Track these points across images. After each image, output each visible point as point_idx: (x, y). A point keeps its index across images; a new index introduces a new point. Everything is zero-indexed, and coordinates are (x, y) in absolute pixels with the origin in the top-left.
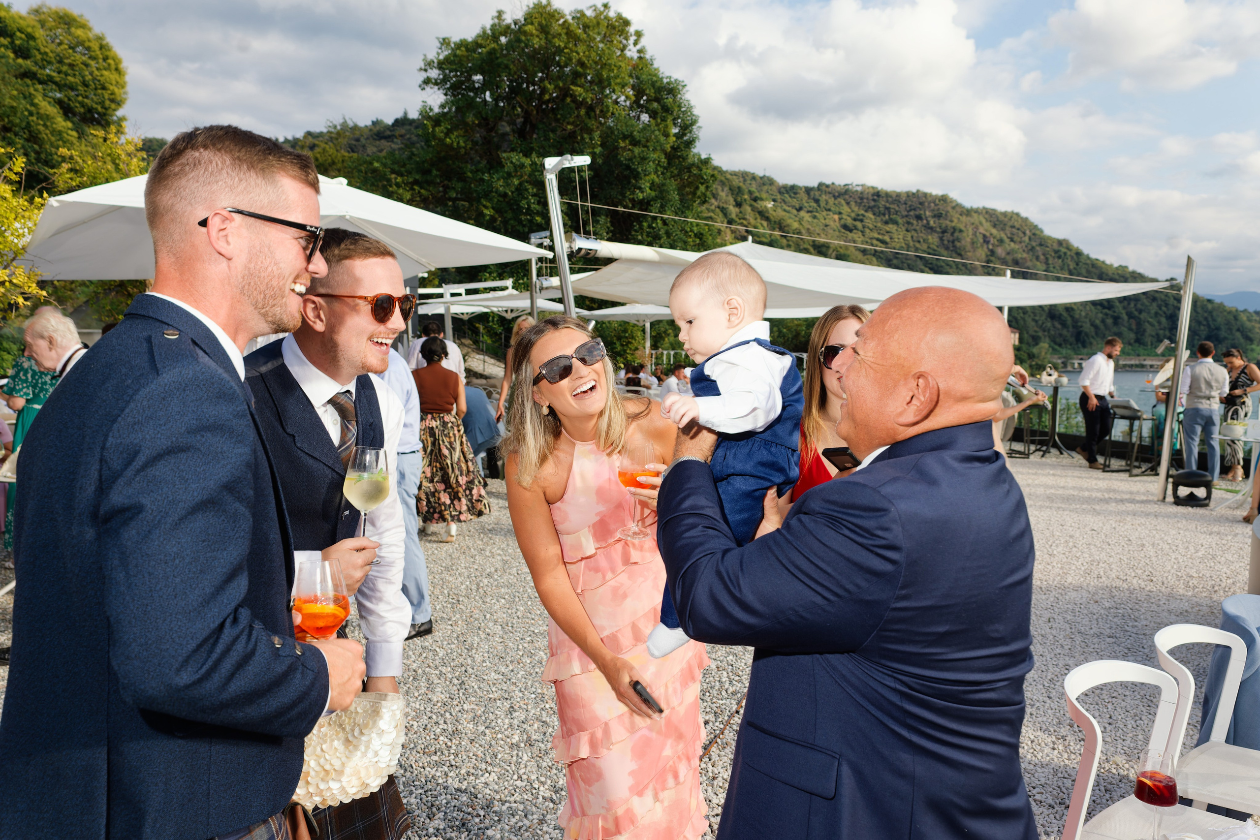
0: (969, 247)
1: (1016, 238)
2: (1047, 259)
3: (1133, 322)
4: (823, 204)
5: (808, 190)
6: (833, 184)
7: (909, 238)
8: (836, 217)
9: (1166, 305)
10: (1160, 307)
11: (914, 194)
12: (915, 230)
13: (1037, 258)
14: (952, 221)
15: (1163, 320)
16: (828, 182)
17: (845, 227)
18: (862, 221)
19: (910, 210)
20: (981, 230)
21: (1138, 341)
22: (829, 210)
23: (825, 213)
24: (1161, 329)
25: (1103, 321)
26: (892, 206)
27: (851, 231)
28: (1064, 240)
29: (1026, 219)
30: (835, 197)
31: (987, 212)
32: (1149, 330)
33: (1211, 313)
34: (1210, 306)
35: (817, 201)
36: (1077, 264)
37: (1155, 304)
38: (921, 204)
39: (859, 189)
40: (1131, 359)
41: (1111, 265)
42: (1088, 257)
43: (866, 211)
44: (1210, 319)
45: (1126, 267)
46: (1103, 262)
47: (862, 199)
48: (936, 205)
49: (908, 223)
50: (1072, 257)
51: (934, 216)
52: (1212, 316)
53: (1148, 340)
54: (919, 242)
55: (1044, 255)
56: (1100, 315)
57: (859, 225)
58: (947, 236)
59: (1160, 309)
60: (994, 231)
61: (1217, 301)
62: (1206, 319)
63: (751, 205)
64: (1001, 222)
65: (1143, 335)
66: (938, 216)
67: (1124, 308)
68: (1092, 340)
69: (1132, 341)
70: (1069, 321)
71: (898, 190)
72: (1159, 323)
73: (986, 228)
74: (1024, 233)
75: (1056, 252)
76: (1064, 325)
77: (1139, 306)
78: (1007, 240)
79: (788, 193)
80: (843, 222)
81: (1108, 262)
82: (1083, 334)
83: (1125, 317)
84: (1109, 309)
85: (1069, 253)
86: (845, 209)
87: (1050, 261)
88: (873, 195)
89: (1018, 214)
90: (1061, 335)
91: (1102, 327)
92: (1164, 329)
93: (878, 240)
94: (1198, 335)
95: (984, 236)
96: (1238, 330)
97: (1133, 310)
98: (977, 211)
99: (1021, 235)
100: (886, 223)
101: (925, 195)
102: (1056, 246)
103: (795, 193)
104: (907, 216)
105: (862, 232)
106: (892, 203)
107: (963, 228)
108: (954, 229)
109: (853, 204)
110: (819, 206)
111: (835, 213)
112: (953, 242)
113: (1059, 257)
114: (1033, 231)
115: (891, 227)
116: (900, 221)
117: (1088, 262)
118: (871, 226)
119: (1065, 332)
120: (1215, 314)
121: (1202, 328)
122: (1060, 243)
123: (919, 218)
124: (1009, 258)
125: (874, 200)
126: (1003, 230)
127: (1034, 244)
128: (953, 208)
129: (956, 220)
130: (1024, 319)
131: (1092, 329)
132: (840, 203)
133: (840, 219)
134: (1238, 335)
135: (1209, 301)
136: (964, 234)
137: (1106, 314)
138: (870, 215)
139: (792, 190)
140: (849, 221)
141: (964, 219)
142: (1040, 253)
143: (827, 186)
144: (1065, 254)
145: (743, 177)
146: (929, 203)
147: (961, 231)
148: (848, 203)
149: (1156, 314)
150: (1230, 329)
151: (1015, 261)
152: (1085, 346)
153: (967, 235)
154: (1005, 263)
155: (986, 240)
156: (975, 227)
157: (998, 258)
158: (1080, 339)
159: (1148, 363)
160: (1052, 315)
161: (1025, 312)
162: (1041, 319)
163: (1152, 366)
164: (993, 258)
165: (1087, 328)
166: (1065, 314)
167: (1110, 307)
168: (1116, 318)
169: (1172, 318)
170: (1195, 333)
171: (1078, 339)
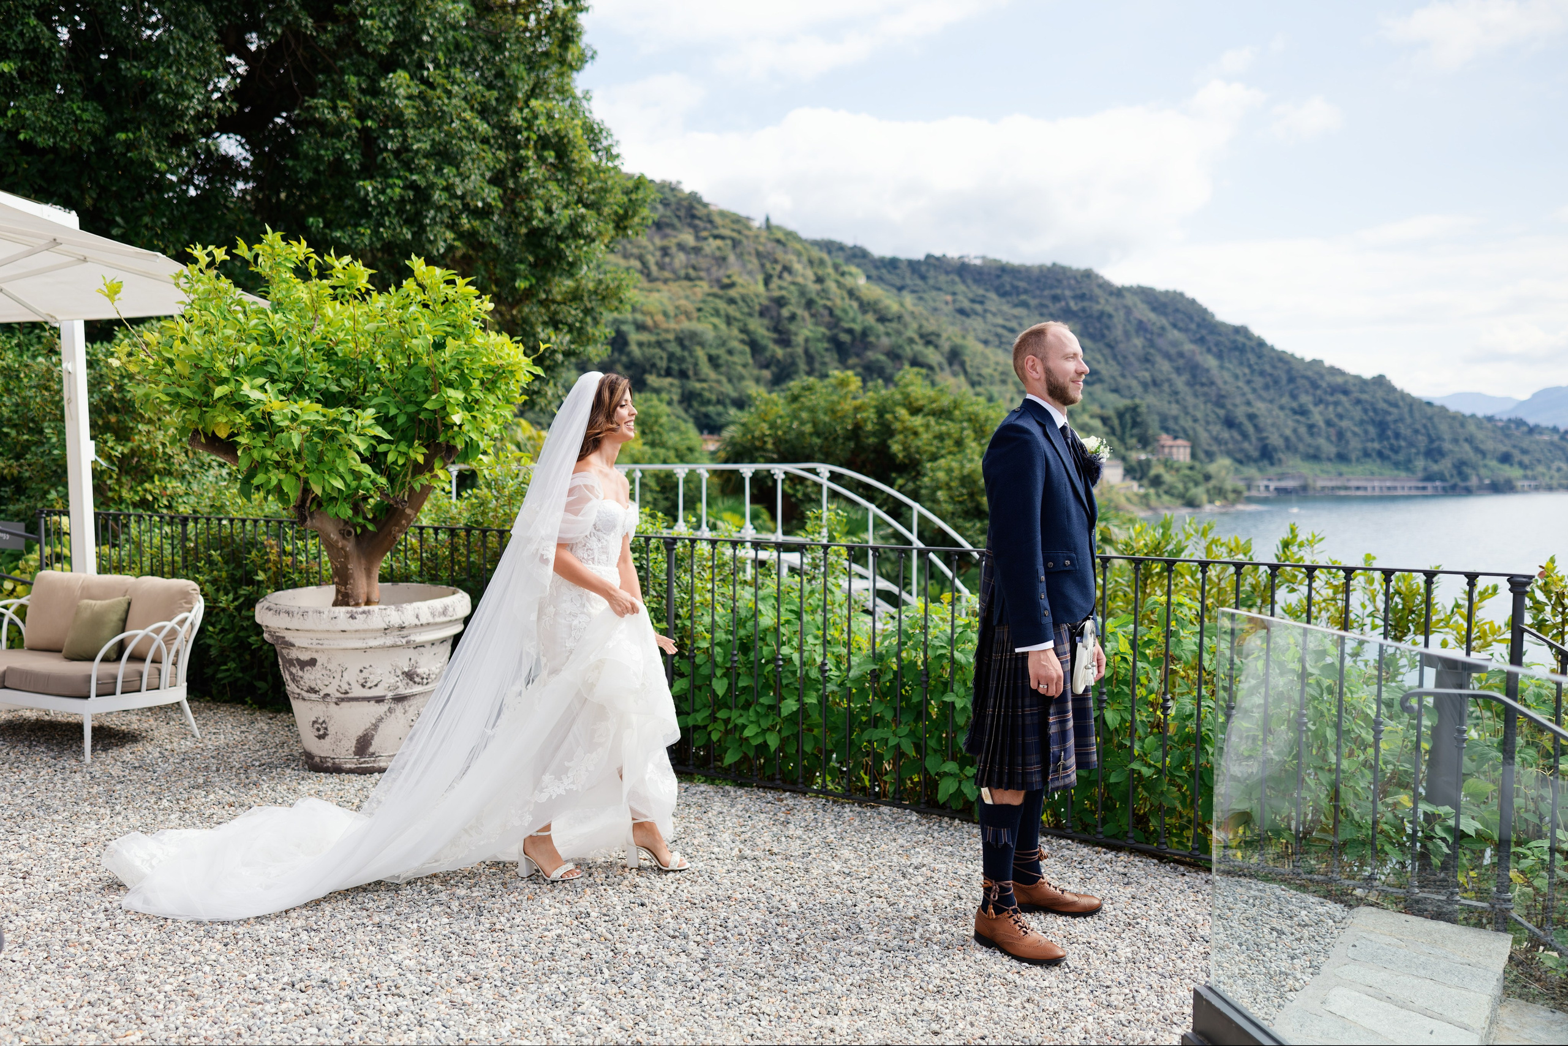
0: (1121, 338)
1: (1181, 325)
3: (1331, 430)
4: (931, 282)
5: (913, 265)
6: (945, 256)
8: (949, 298)
11: (1048, 268)
13: (1208, 349)
14: (1098, 304)
15: (1371, 429)
16: (938, 254)
17: (962, 312)
18: (981, 303)
19: (1045, 289)
20: (1136, 314)
21: (1340, 456)
22: (939, 289)
23: (934, 293)
24: (1368, 441)
25: (1295, 430)
26: (1021, 284)
27: (968, 316)
28: (1241, 327)
29: (1193, 301)
30: (947, 273)
31: (1144, 292)
32: (1354, 443)
33: (1430, 419)
34: (1429, 410)
35: (923, 278)
36: (1259, 359)
37: (1359, 408)
38: (1058, 280)
39: (978, 262)
40: (1332, 480)
41: (1302, 359)
42: (1272, 349)
43: (988, 291)
44: (1430, 426)
45: (1321, 362)
46: (1292, 356)
47: (982, 274)
49: (1042, 305)
50: (1253, 349)
51: (1075, 297)
52: (1433, 422)
53: (1353, 455)
55: (1217, 345)
56: (1291, 423)
57: (978, 308)
58: (1093, 322)
59: (1366, 414)
60: (1153, 316)
61: (1437, 403)
63: (837, 282)
64: (1162, 304)
65: (1346, 448)
66: (1082, 297)
67: (1320, 414)
68: (1281, 455)
69: (1334, 457)
70: (1252, 432)
71: (1028, 262)
72: (1366, 432)
73: (1142, 311)
74: (1191, 319)
75: (1233, 342)
76: (1245, 436)
77: (1340, 410)
78: (1169, 328)
80: (958, 306)
81: (1298, 355)
82: (1270, 448)
83: (1323, 425)
84: (1302, 415)
85: (1248, 343)
86: (961, 287)
87: (1225, 356)
88: (997, 270)
89: (1181, 295)
90: (1242, 450)
91: (1293, 438)
92: (1372, 441)
93: (1004, 327)
94: (1415, 446)
95: (1140, 322)
97: (1332, 414)
98: (1130, 290)
99: (1187, 320)
100: (1016, 306)
101: (1064, 270)
102: (1231, 335)
103: (896, 268)
104: (1040, 297)
105: (983, 317)
106: (1021, 280)
107: (1113, 312)
108: (1102, 314)
109: (970, 282)
110: (926, 284)
111: (947, 293)
112: (1101, 329)
113: (1237, 349)
114: (1202, 316)
115: (1020, 310)
116: (1033, 302)
117: (1273, 354)
118: (993, 309)
119: (1246, 445)
120: (1434, 419)
121: (1419, 438)
122: (1237, 330)
123: (1055, 298)
124: (1173, 351)
125: (998, 276)
126: (1165, 314)
127: (1203, 332)
128: (1100, 286)
129: (1102, 301)
130: (1194, 429)
131: (1282, 442)
132: (953, 281)
133: (954, 301)
135: (1429, 404)
136: (1115, 320)
137: (1299, 422)
138: (993, 295)
139: (892, 264)
140: (966, 305)
141: (1113, 300)
142: (1211, 345)
143: (938, 259)
144: (1244, 345)
146: (1069, 278)
147: (1110, 316)
148: (964, 282)
149: (1361, 421)
151: (1181, 355)
152: (1272, 464)
153: (1119, 318)
154: (1167, 356)
155: (1141, 327)
156: (1128, 311)
157: (1159, 350)
158: (1267, 454)
159: (1354, 484)
160: (1230, 423)
161: (1195, 420)
162: (1216, 429)
163: (1358, 488)
164: (1152, 351)
165: (1275, 440)
166: (1246, 422)
167: (1303, 412)
168: (1311, 427)
169: (1381, 426)
170: (1411, 445)
171: (1264, 455)
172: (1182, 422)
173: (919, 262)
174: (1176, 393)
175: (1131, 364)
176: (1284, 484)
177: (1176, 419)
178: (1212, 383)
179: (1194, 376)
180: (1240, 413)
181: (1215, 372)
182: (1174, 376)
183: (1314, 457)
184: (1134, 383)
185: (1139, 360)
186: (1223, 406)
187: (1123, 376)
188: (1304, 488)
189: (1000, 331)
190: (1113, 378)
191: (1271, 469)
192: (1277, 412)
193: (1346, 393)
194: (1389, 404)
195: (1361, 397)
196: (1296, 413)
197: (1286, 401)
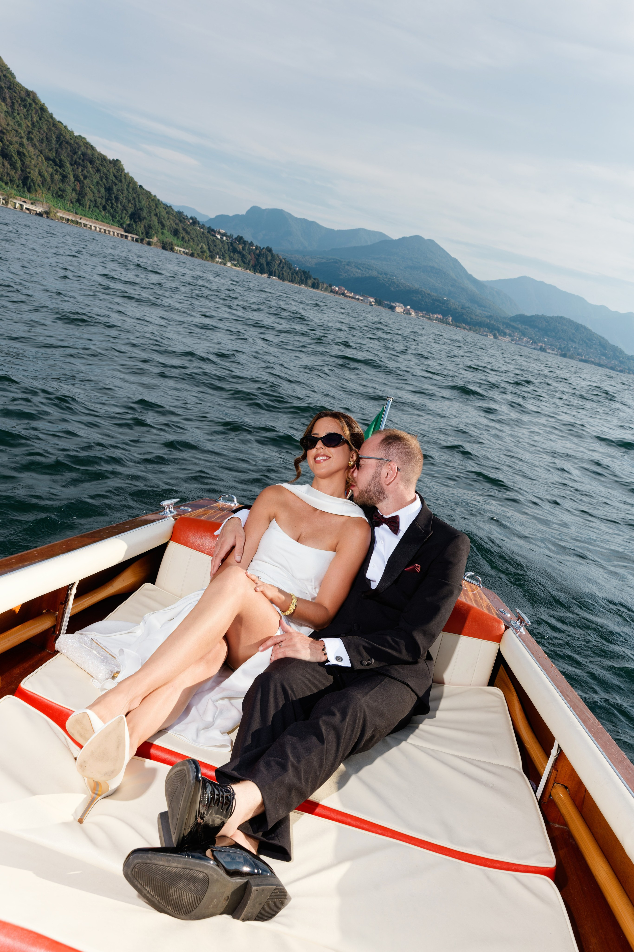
2: (13, 103)
3: (77, 183)
9: (107, 178)
10: (101, 177)
15: (103, 190)
21: (78, 201)
24: (99, 197)
25: (52, 175)
28: (32, 92)
32: (90, 195)
36: (40, 119)
37: (98, 175)
40: (69, 215)
41: (71, 133)
42: (51, 116)
44: (137, 200)
46: (65, 127)
52: (139, 198)
53: (87, 203)
55: (11, 98)
56: (50, 170)
59: (102, 180)
62: (134, 199)
65: (83, 197)
67: (73, 170)
68: (37, 187)
69: (74, 200)
70: (19, 165)
72: (99, 191)
75: (23, 100)
77: (86, 172)
82: (30, 180)
83: (72, 178)
84: (60, 168)
85: (34, 105)
87: (16, 106)
90: (8, 174)
91: (48, 179)
92: (102, 198)
94: (126, 210)
96: (156, 215)
97: (80, 174)
102: (23, 94)
113: (25, 106)
114: (4, 73)
117: (50, 120)
119: (12, 173)
120: (141, 197)
121: (130, 205)
122: (28, 93)
131: (40, 179)
134: (155, 219)
137: (56, 171)
142: (7, 96)
144: (30, 105)
149: (98, 183)
150: (150, 212)
152: (29, 192)
159: (82, 220)
163: (85, 225)
165: (34, 174)
166: (16, 157)
167: (61, 166)
168: (64, 177)
169: (109, 190)
170: (125, 208)
171: (24, 183)
176: (33, 207)
180: (13, 149)
183: (60, 195)
188: (47, 213)
191: (28, 195)
192: (41, 158)
193: (91, 162)
194: (116, 177)
195: (101, 168)
196: (56, 165)
197: (52, 155)
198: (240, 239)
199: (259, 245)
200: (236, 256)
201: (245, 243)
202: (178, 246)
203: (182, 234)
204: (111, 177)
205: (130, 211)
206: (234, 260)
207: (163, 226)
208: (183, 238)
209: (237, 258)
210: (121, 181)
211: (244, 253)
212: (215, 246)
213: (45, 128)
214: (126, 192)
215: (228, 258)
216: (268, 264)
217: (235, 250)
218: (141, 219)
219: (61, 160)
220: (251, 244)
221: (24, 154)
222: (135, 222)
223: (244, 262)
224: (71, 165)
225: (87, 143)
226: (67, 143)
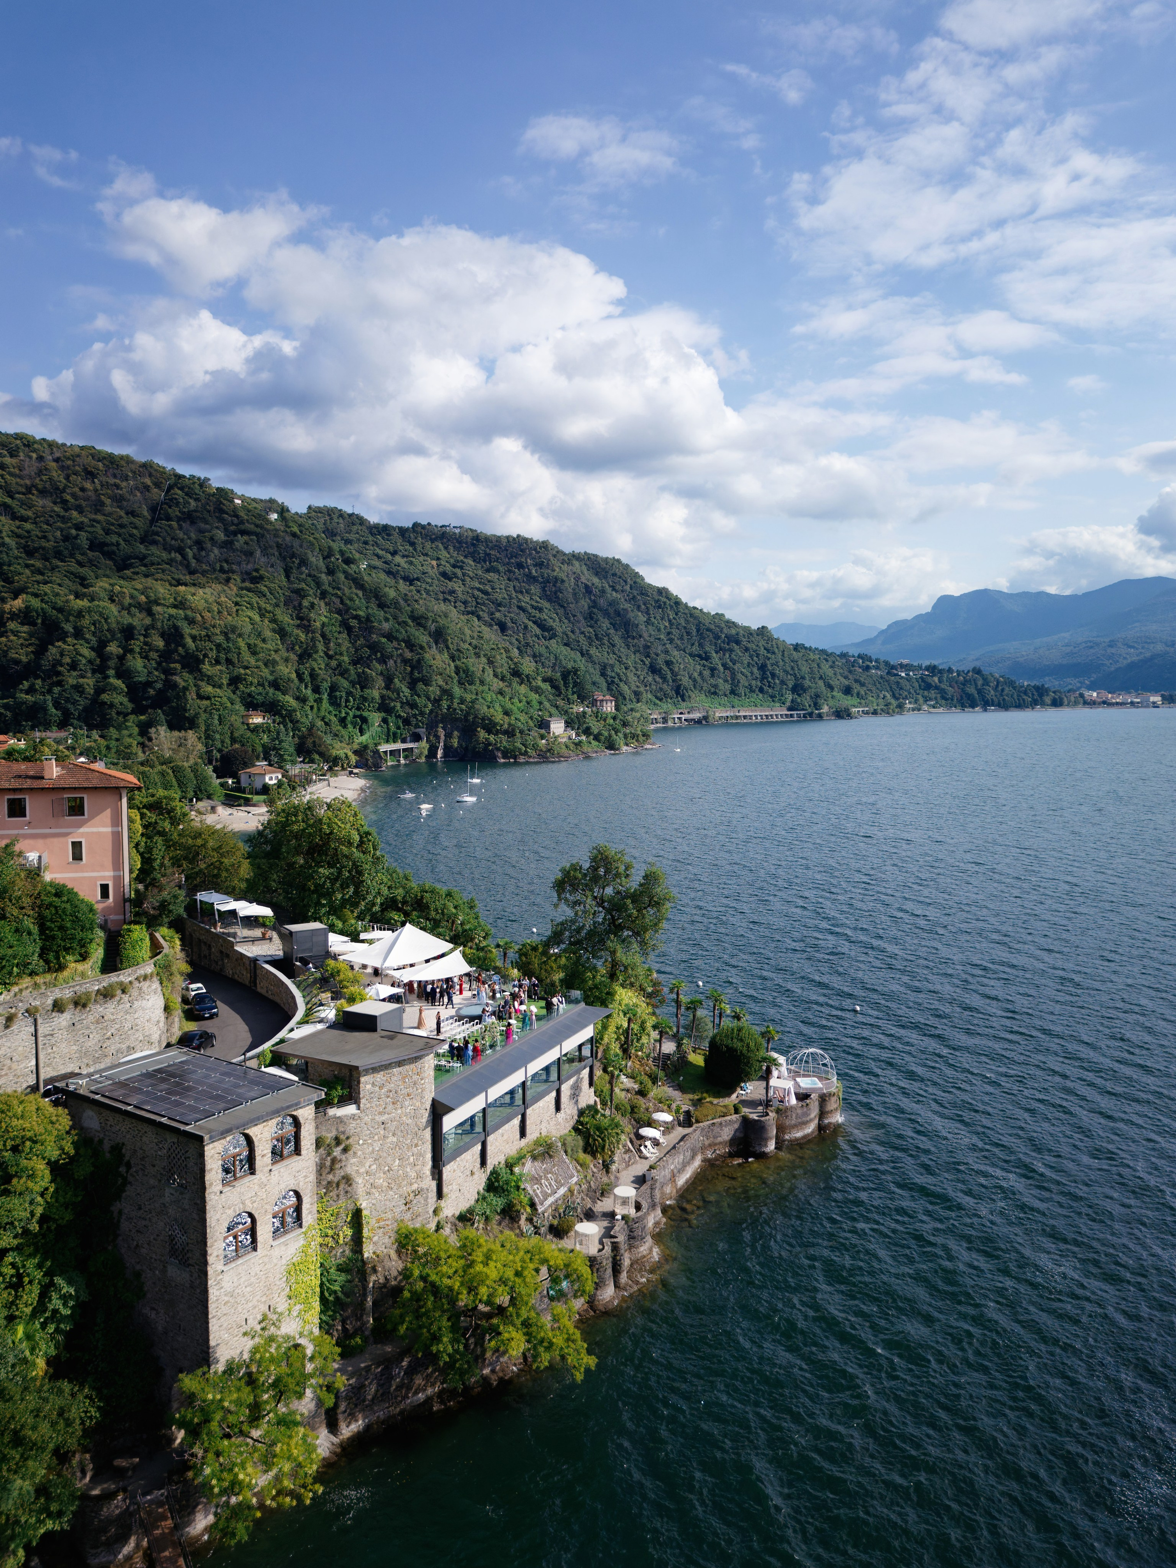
0: (571, 598)
1: (618, 587)
2: (648, 608)
3: (727, 672)
4: (419, 548)
5: (402, 531)
6: (429, 524)
7: (511, 589)
8: (434, 563)
9: (758, 656)
10: (751, 656)
11: (514, 539)
12: (517, 579)
13: (639, 607)
14: (554, 571)
15: (755, 670)
16: (424, 522)
17: (444, 575)
18: (461, 568)
19: (512, 557)
20: (583, 579)
21: (733, 692)
22: (426, 555)
23: (422, 558)
24: (753, 680)
25: (701, 674)
26: (492, 552)
27: (450, 579)
28: (664, 588)
29: (627, 565)
30: (433, 541)
31: (589, 558)
32: (743, 681)
35: (412, 544)
36: (677, 614)
37: (747, 655)
38: (522, 551)
39: (457, 531)
40: (727, 712)
41: (709, 613)
42: (686, 605)
43: (466, 557)
45: (723, 615)
46: (702, 611)
47: (460, 542)
48: (538, 552)
49: (510, 571)
50: (672, 606)
51: (535, 565)
53: (742, 691)
54: (521, 592)
55: (645, 604)
56: (698, 667)
57: (458, 572)
58: (550, 588)
59: (752, 659)
60: (596, 580)
62: (792, 668)
64: (604, 569)
65: (737, 685)
66: (540, 565)
67: (720, 659)
68: (690, 693)
69: (728, 693)
70: (669, 676)
71: (499, 534)
72: (752, 673)
73: (587, 577)
74: (626, 582)
75: (657, 601)
76: (664, 679)
77: (733, 656)
78: (609, 590)
79: (380, 534)
80: (441, 568)
82: (682, 688)
83: (721, 668)
85: (668, 602)
86: (444, 554)
87: (652, 609)
88: (473, 539)
89: (618, 561)
90: (661, 689)
91: (699, 679)
92: (756, 679)
93: (479, 589)
94: (786, 684)
95: (586, 587)
96: (821, 678)
97: (729, 660)
98: (577, 557)
99: (623, 583)
100: (488, 571)
101: (526, 541)
102: (655, 594)
103: (389, 535)
104: (508, 564)
105: (463, 581)
106: (493, 548)
107: (565, 578)
108: (556, 578)
109: (451, 548)
110: (415, 550)
111: (432, 559)
112: (555, 593)
113: (659, 607)
114: (634, 579)
115: (492, 576)
116: (501, 569)
117: (686, 610)
118: (471, 574)
119: (665, 686)
121: (789, 677)
122: (660, 591)
123: (520, 566)
124: (611, 611)
125: (473, 545)
126: (606, 578)
127: (635, 592)
128: (555, 556)
129: (556, 568)
130: (625, 674)
131: (691, 682)
132: (437, 547)
133: (438, 565)
134: (821, 683)
136: (567, 585)
137: (704, 666)
138: (469, 561)
139: (384, 530)
140: (449, 569)
141: (565, 567)
142: (641, 603)
143: (423, 527)
144: (665, 603)
145: (329, 515)
146: (530, 548)
147: (563, 581)
148: (446, 548)
149: (749, 664)
151: (618, 613)
152: (683, 700)
153: (569, 585)
154: (606, 614)
155: (588, 590)
156: (577, 579)
157: (600, 609)
158: (680, 693)
159: (742, 714)
160: (654, 669)
161: (626, 668)
162: (643, 673)
163: (745, 717)
164: (595, 610)
165: (685, 681)
166: (665, 668)
167: (707, 658)
168: (713, 670)
169: (763, 668)
170: (783, 683)
171: (677, 693)
172: (617, 669)
173: (407, 529)
174: (613, 646)
175: (579, 622)
176: (691, 716)
177: (612, 666)
178: (640, 636)
179: (627, 632)
180: (660, 661)
181: (642, 627)
182: (612, 631)
183: (713, 693)
184: (582, 638)
185: (585, 619)
186: (648, 656)
187: (573, 632)
188: (705, 718)
189: (476, 593)
190: (565, 633)
191: (684, 704)
192: (688, 659)
193: (738, 642)
194: (768, 651)
195: (749, 645)
196: (702, 659)
197: (695, 649)
198: (932, 669)
199: (961, 669)
200: (933, 693)
201: (941, 672)
202: (854, 706)
203: (856, 688)
204: (762, 651)
205: (791, 684)
206: (931, 699)
207: (831, 688)
208: (858, 694)
209: (934, 696)
210: (774, 653)
211: (943, 686)
212: (901, 689)
213: (682, 622)
214: (781, 663)
215: (921, 700)
216: (979, 692)
217: (928, 687)
218: (805, 690)
219: (706, 653)
220: (950, 670)
221: (672, 662)
222: (799, 695)
223: (946, 699)
224: (717, 652)
225: (728, 622)
226: (708, 630)
